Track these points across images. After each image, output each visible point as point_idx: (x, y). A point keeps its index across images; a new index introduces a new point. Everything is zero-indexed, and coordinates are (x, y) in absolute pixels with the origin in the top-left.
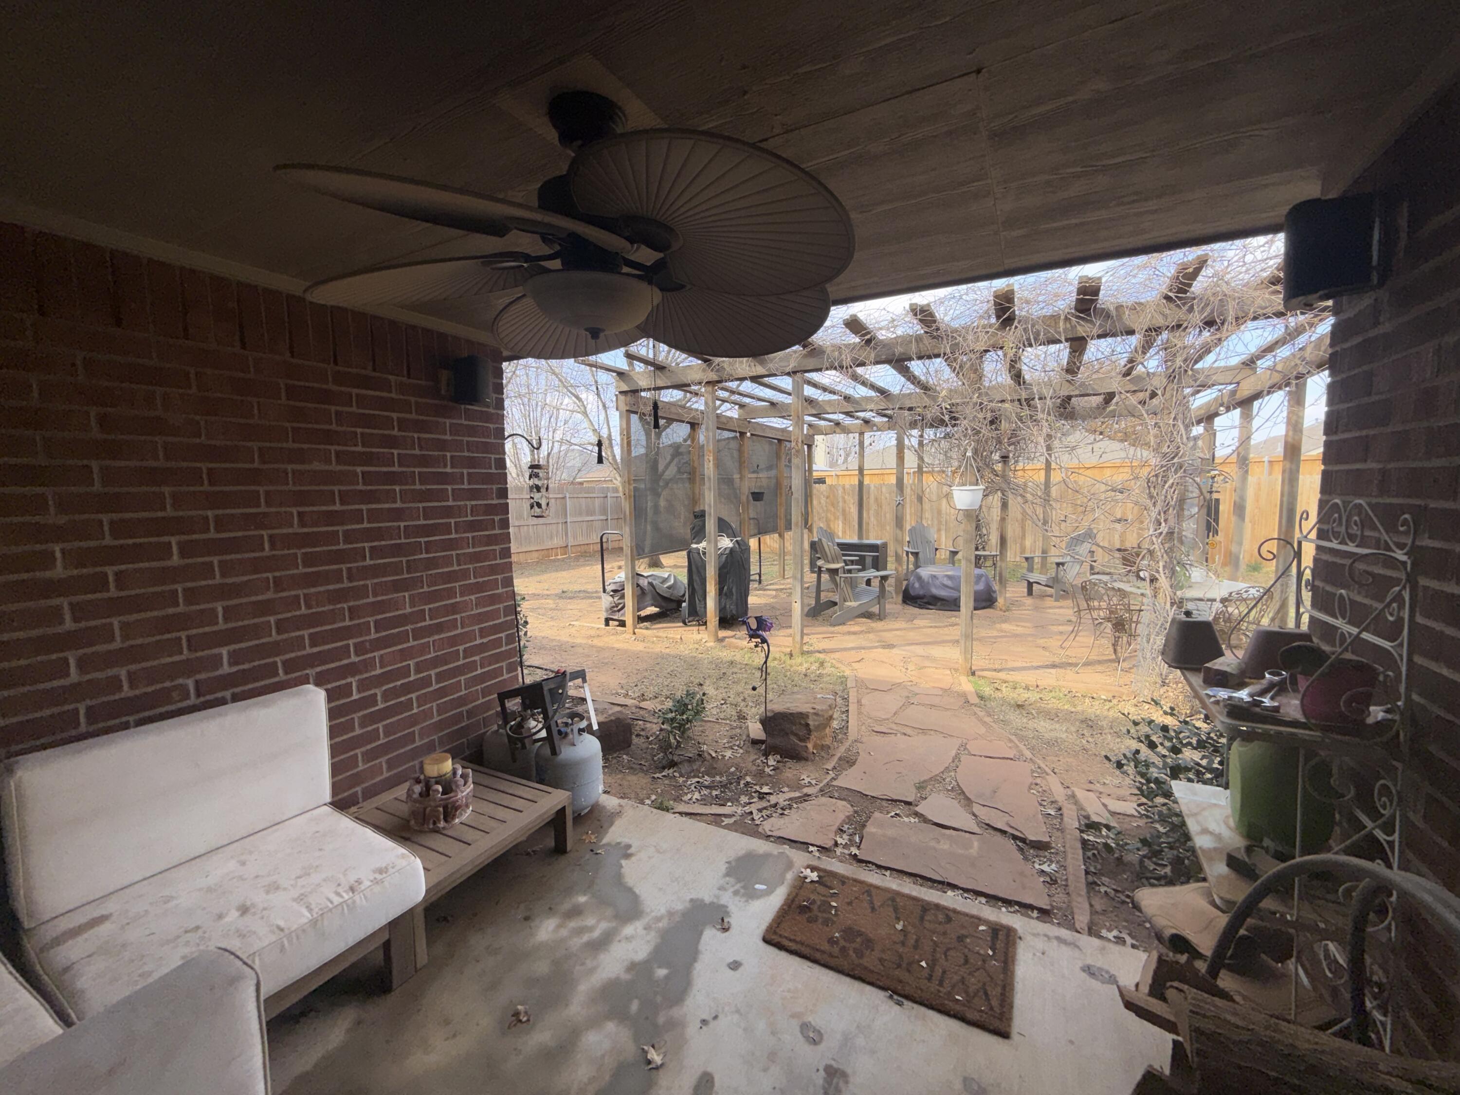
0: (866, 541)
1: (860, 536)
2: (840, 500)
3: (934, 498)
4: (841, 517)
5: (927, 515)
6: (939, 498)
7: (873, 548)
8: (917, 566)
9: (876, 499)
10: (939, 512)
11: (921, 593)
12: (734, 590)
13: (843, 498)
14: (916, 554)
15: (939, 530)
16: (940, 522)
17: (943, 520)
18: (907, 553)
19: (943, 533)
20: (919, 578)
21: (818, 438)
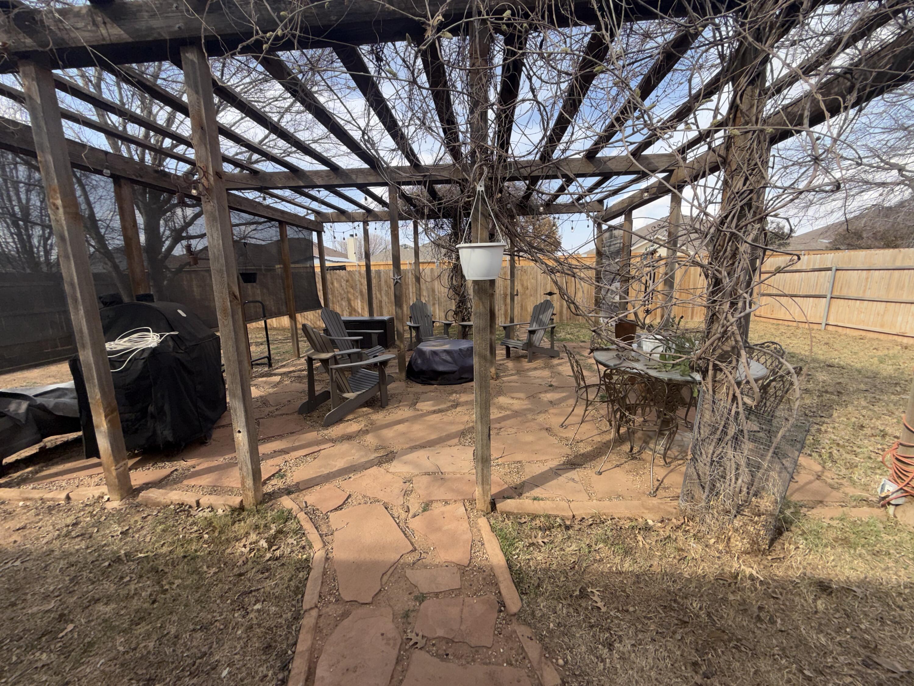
0: (377, 317)
1: (371, 313)
2: (358, 283)
3: (429, 280)
4: (359, 297)
5: (425, 293)
6: (433, 280)
7: (381, 324)
8: (419, 340)
9: (386, 282)
10: (433, 291)
11: (424, 368)
12: (167, 408)
13: (360, 281)
14: (417, 329)
15: (434, 304)
16: (434, 298)
17: (436, 297)
18: (410, 327)
19: (437, 306)
20: (421, 353)
21: (326, 226)
